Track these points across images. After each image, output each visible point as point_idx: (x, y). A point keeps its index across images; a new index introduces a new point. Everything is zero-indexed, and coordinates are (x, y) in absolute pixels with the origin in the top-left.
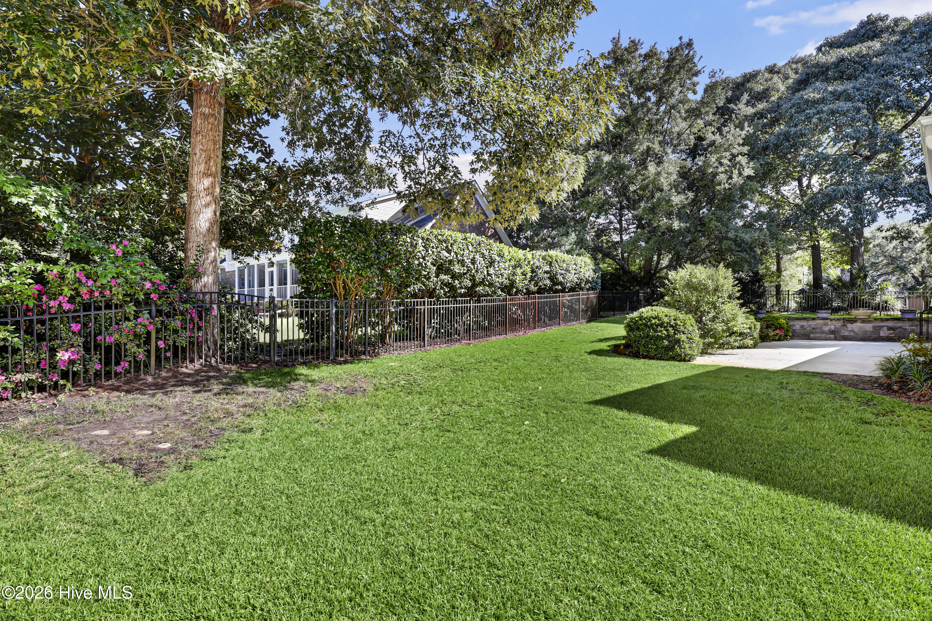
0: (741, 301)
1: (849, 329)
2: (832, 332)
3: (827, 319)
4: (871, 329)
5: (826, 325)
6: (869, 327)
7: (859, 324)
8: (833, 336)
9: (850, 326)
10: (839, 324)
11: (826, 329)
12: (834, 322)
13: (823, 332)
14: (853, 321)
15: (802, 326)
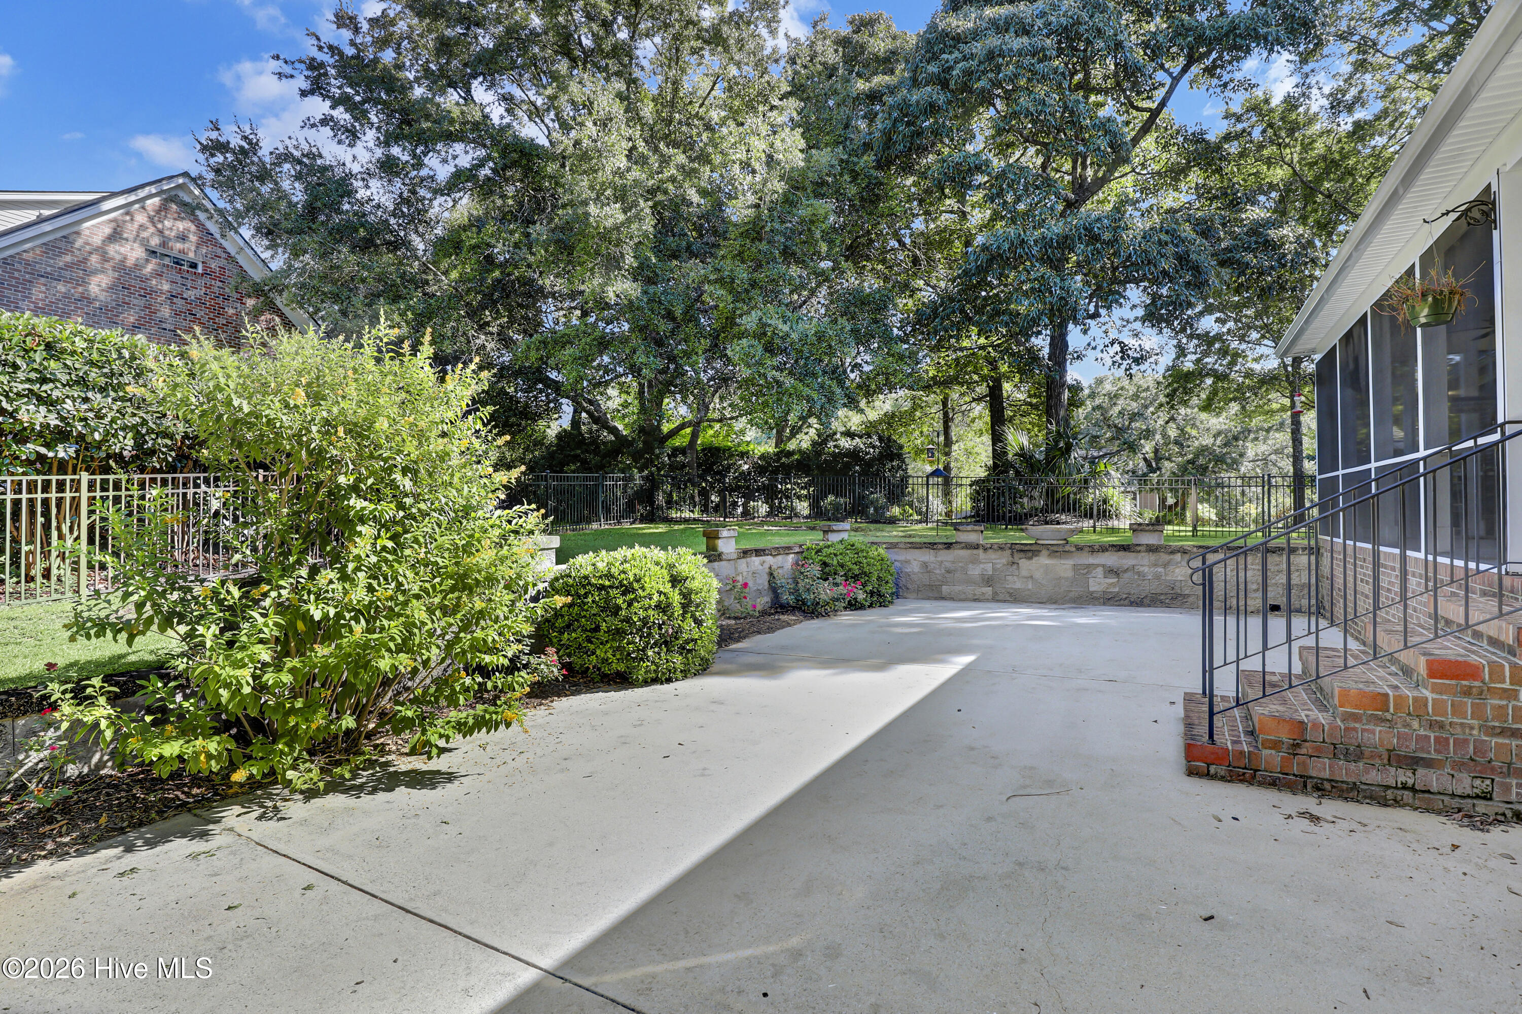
0: (543, 511)
1: (1024, 573)
2: (988, 581)
3: (977, 547)
4: (1070, 574)
5: (975, 561)
6: (1064, 567)
7: (1043, 560)
8: (988, 591)
9: (1026, 565)
10: (1001, 559)
11: (975, 571)
12: (991, 555)
13: (970, 581)
14: (1029, 551)
15: (925, 565)
